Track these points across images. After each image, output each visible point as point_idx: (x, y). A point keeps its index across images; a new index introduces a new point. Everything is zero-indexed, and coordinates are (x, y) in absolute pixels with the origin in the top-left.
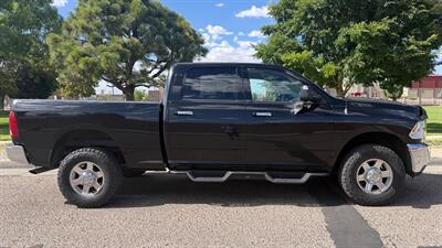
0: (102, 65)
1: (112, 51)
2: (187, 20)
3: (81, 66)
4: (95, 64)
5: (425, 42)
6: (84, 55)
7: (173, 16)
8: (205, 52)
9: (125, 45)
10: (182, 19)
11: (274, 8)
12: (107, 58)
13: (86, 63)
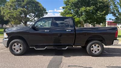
0: (15, 16)
1: (18, 12)
2: (41, 4)
3: (9, 16)
4: (12, 15)
5: (102, 13)
6: (10, 13)
7: (38, 3)
8: (47, 13)
9: (21, 10)
10: (40, 4)
11: (65, 2)
12: (16, 14)
13: (10, 15)
